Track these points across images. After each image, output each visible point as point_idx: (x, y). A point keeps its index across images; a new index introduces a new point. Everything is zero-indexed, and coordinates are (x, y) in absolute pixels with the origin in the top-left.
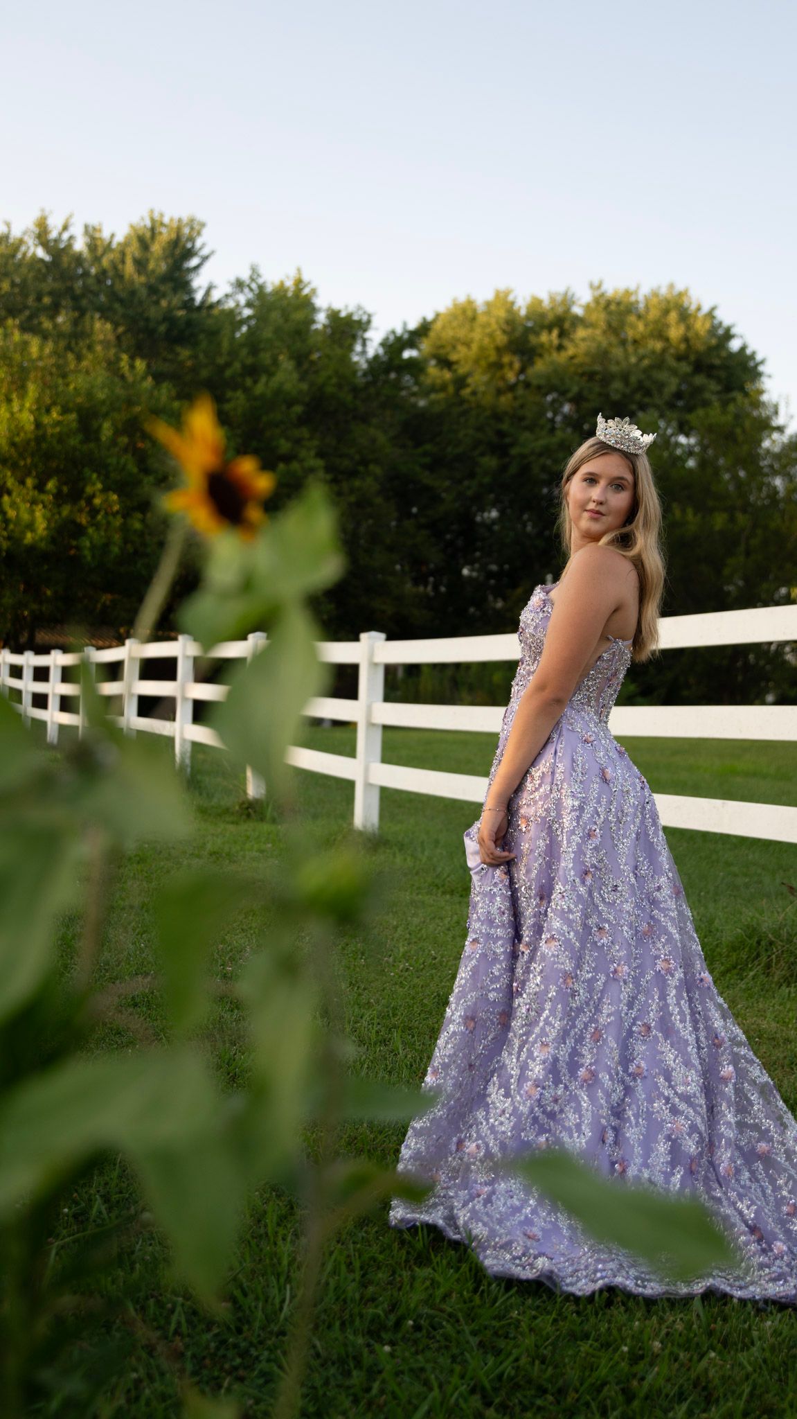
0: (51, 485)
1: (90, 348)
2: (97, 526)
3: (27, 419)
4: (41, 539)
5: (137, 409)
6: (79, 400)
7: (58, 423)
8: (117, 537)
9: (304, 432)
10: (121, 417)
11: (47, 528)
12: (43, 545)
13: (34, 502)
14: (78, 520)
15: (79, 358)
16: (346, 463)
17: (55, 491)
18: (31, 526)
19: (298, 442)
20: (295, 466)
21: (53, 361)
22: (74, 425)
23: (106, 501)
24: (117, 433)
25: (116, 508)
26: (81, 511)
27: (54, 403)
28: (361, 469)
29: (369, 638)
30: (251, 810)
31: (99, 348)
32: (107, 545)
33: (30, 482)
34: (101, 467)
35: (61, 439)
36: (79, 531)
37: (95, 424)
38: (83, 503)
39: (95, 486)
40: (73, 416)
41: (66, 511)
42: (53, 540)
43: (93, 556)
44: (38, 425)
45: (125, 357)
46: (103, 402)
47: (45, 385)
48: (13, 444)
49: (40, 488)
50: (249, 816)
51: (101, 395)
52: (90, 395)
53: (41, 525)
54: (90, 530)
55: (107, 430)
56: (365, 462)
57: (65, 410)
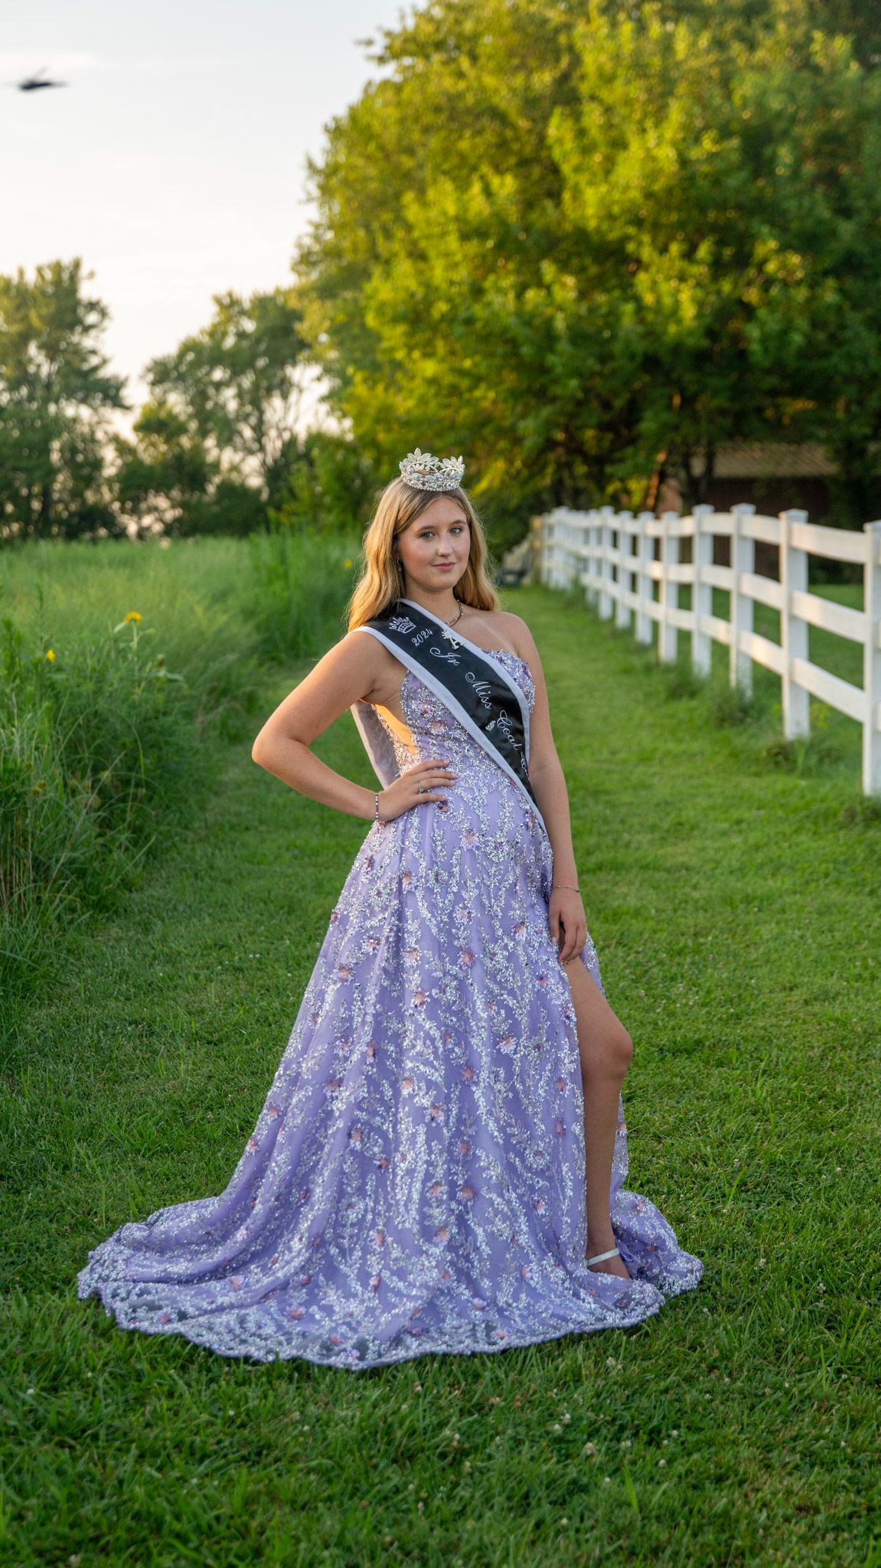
0: (704, 251)
1: (769, 27)
2: (770, 304)
3: (667, 155)
4: (691, 333)
5: (837, 114)
6: (746, 115)
7: (712, 157)
8: (802, 323)
10: (809, 133)
11: (699, 316)
12: (691, 342)
13: (681, 279)
14: (745, 299)
15: (752, 45)
17: (708, 258)
18: (674, 314)
21: (712, 58)
22: (735, 157)
23: (783, 266)
25: (800, 274)
26: (749, 284)
27: (706, 128)
31: (781, 27)
32: (785, 333)
33: (675, 248)
34: (776, 216)
35: (716, 181)
37: (767, 152)
38: (752, 272)
39: (767, 246)
40: (735, 142)
41: (726, 286)
42: (711, 334)
43: (766, 351)
44: (684, 162)
45: (818, 35)
46: (779, 115)
47: (700, 100)
48: (649, 195)
49: (689, 255)
51: (775, 104)
52: (760, 105)
53: (688, 311)
54: (762, 313)
55: (785, 154)
57: (725, 133)
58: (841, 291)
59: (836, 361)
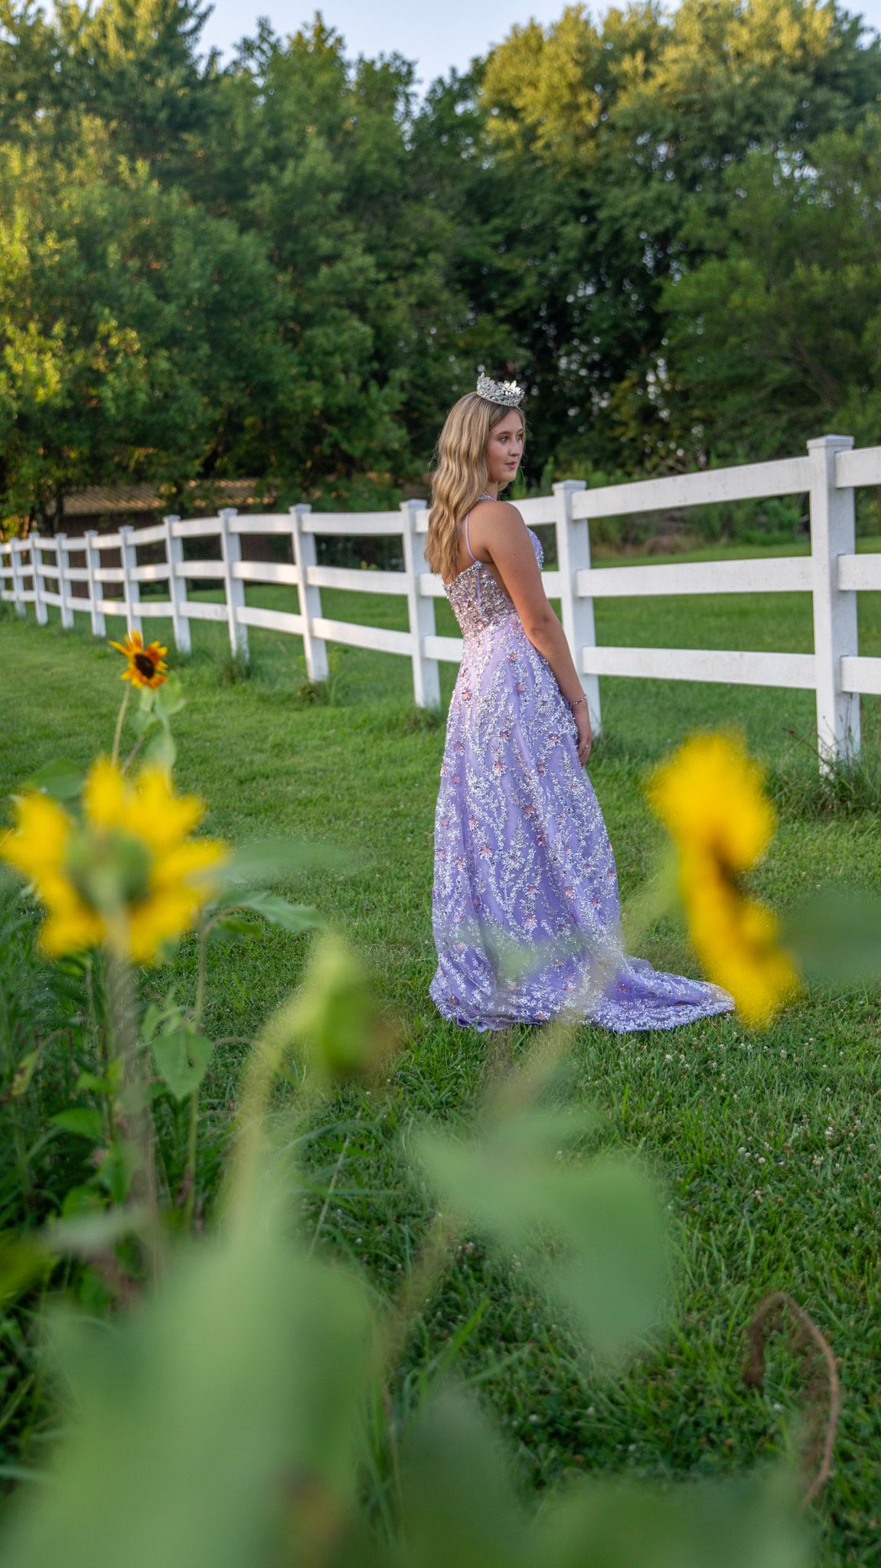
0: (58, 328)
1: (80, 152)
2: (115, 370)
3: (19, 251)
4: (56, 394)
5: (145, 222)
6: (77, 220)
7: (56, 252)
8: (143, 382)
9: (347, 224)
10: (128, 235)
11: (61, 381)
12: (58, 402)
13: (41, 351)
14: (95, 367)
15: (70, 166)
16: (401, 256)
17: (63, 335)
18: (41, 380)
19: (341, 237)
20: (340, 267)
21: (39, 174)
22: (75, 253)
23: (123, 340)
24: (128, 254)
25: (137, 347)
26: (96, 354)
27: (48, 229)
28: (419, 261)
29: (410, 507)
30: (314, 695)
31: (91, 151)
32: (131, 393)
33: (33, 327)
34: (114, 301)
35: (62, 270)
36: (98, 379)
37: (99, 249)
38: (97, 345)
39: (108, 324)
40: (72, 242)
41: (79, 357)
42: (70, 395)
43: (118, 408)
44: (33, 257)
45: (123, 159)
46: (105, 221)
47: (35, 206)
48: (8, 285)
49: (46, 332)
50: (312, 700)
51: (101, 212)
52: (88, 214)
53: (53, 378)
54: (111, 377)
55: (113, 252)
56: (423, 252)
57: (62, 236)
58: (170, 359)
59: (173, 414)
